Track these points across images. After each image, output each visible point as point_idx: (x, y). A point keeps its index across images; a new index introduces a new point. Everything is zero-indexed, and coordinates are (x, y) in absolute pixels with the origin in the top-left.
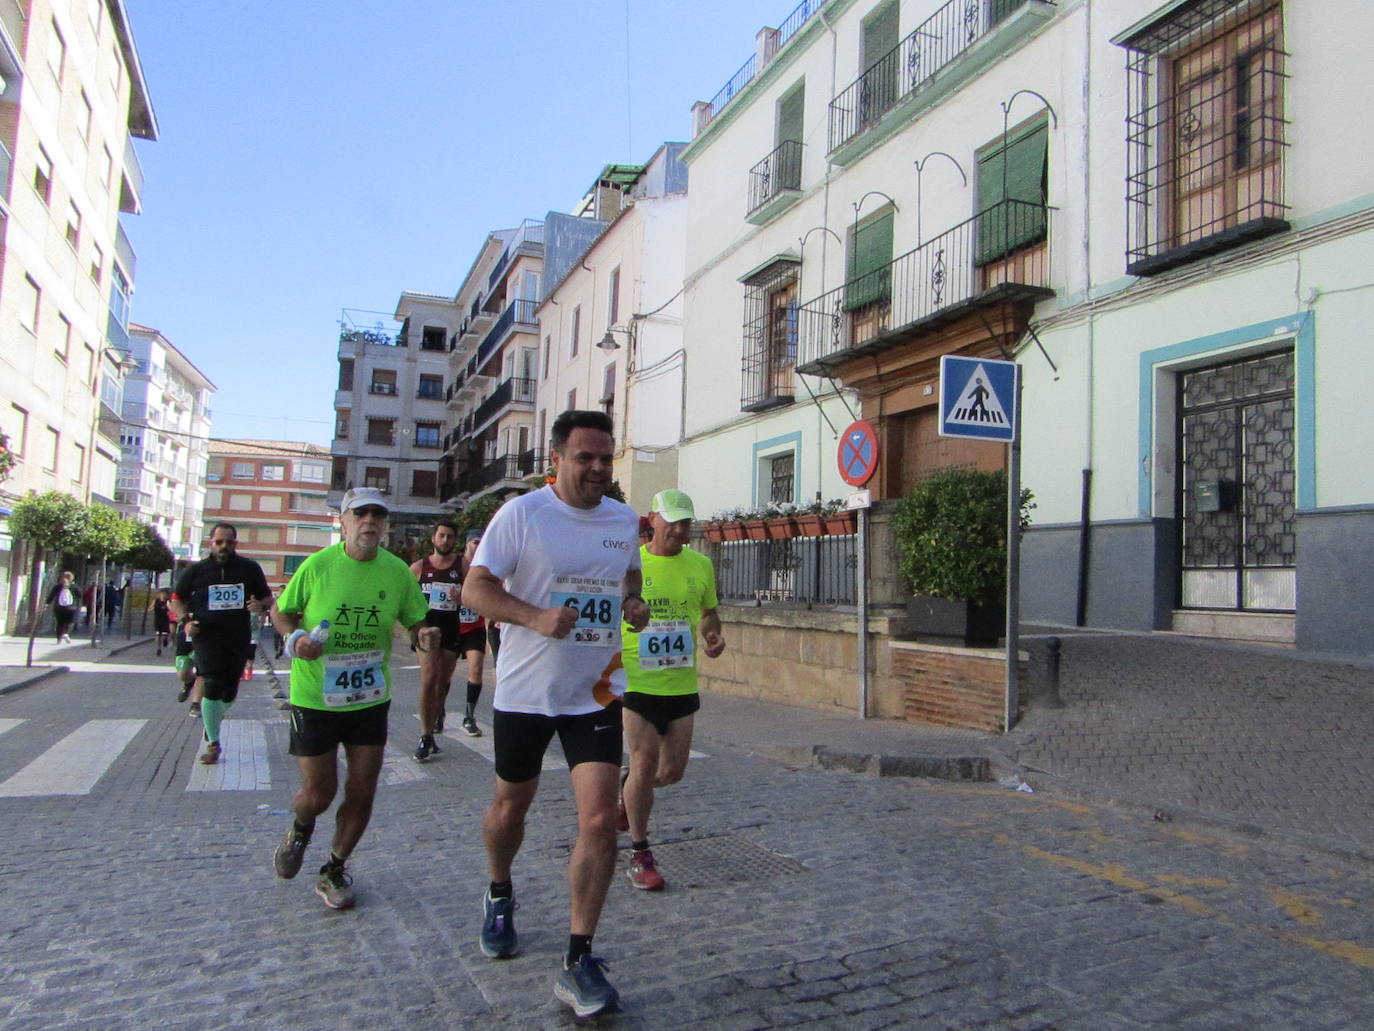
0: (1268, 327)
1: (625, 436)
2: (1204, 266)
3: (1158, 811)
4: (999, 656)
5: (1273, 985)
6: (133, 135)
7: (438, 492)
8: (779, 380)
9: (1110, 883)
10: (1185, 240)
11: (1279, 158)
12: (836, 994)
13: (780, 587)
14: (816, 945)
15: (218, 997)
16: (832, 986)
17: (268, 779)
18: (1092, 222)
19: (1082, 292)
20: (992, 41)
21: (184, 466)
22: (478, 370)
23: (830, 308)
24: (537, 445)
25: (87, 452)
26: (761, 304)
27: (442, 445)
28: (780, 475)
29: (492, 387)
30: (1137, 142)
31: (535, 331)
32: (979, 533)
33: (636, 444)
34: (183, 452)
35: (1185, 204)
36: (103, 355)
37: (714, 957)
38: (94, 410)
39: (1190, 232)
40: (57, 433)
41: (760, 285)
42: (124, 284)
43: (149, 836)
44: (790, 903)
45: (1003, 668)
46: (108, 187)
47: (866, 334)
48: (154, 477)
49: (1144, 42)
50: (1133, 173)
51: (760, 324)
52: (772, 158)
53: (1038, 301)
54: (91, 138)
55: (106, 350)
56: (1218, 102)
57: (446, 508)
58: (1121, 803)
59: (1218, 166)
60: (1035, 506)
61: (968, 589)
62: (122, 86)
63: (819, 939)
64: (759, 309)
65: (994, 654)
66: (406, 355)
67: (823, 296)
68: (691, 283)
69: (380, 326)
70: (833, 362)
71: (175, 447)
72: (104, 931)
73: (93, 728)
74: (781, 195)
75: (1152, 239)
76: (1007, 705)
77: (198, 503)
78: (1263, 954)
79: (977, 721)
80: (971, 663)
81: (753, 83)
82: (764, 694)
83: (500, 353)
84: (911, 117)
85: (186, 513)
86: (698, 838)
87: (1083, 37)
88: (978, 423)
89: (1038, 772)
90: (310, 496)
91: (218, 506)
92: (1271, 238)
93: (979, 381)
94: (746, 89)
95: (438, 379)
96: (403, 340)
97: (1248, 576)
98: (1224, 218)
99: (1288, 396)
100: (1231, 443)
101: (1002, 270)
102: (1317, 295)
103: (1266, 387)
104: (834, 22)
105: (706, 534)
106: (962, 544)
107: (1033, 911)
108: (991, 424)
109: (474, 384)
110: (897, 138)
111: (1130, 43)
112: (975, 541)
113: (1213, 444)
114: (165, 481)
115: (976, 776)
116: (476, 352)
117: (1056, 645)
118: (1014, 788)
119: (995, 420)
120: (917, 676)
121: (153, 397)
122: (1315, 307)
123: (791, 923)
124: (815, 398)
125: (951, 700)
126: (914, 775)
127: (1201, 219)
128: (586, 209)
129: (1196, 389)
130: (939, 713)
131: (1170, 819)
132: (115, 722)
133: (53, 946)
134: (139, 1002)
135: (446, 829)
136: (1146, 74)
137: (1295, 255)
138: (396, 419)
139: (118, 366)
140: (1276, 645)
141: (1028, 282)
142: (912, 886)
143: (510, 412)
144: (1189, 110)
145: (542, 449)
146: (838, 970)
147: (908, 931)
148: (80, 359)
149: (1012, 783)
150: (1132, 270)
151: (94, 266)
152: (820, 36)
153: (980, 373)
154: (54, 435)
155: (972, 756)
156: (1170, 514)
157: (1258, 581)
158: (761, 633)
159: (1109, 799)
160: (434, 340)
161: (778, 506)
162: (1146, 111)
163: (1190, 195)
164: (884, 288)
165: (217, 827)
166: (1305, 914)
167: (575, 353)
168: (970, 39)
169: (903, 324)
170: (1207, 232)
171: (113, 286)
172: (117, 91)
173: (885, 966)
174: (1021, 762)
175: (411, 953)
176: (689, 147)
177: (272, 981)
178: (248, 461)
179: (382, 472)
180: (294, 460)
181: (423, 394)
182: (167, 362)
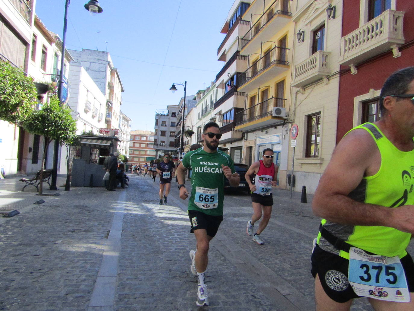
7: (174, 146)
21: (126, 138)
27: (175, 136)
34: (125, 135)
66: (168, 118)
69: (163, 112)
71: (124, 134)
77: (128, 146)
85: (126, 148)
90: (152, 144)
91: (132, 146)
95: (175, 123)
96: (168, 115)
138: (166, 131)
160: (174, 115)
178: (139, 136)
179: (163, 142)
180: (148, 136)
181: (172, 126)
182: (123, 117)
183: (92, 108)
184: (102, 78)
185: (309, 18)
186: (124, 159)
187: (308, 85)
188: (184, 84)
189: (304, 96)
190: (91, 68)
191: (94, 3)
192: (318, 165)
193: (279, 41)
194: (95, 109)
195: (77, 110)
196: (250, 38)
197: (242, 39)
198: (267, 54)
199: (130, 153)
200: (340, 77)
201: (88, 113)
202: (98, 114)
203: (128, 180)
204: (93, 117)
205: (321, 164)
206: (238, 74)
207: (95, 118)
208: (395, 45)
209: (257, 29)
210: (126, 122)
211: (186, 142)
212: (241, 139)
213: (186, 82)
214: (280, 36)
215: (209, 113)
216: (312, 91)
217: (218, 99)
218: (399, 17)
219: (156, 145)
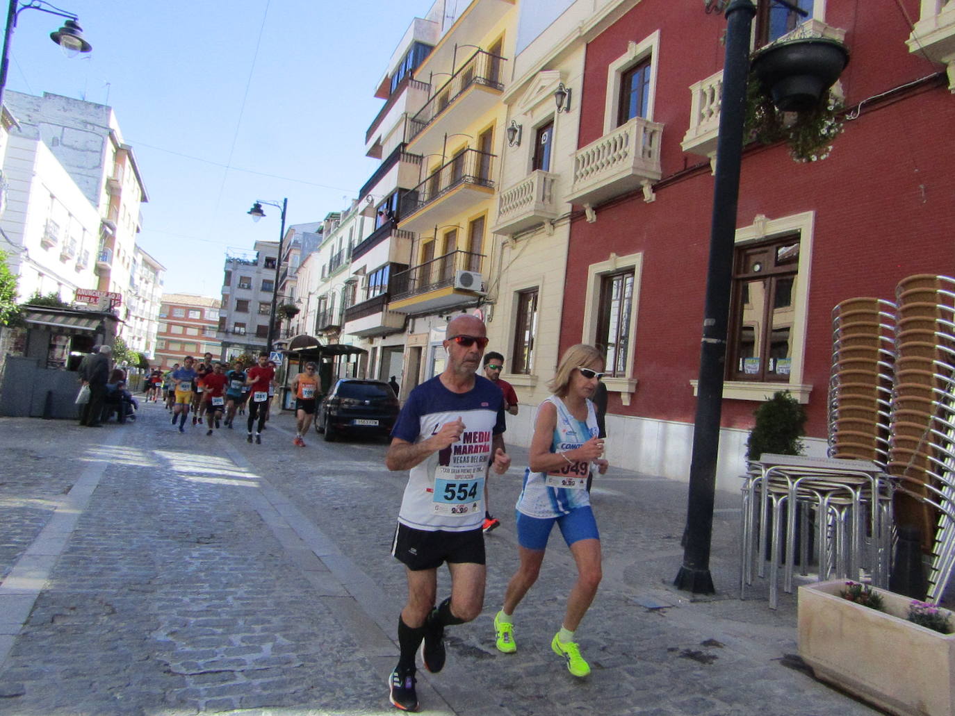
21: (148, 311)
31: (295, 280)
34: (148, 303)
66: (256, 270)
69: (245, 256)
71: (144, 301)
77: (155, 328)
85: (148, 334)
91: (164, 330)
95: (272, 282)
96: (255, 263)
138: (250, 301)
160: (270, 263)
178: (182, 307)
179: (243, 325)
180: (206, 308)
181: (264, 289)
182: (143, 260)
183: (60, 237)
184: (91, 167)
185: (532, 100)
186: (138, 362)
187: (523, 231)
188: (282, 205)
189: (515, 253)
190: (65, 141)
191: (73, 32)
192: (529, 389)
193: (481, 135)
194: (70, 240)
195: (21, 241)
196: (431, 117)
197: (413, 120)
198: (459, 158)
199: (159, 347)
200: (571, 223)
201: (50, 249)
202: (77, 251)
203: (136, 408)
204: (64, 258)
205: (533, 387)
206: (401, 191)
207: (68, 261)
208: (646, 181)
209: (445, 103)
210: (151, 274)
211: (293, 328)
212: (402, 331)
213: (286, 200)
214: (481, 126)
215: (344, 269)
216: (527, 245)
217: (364, 239)
218: (654, 132)
219: (223, 332)
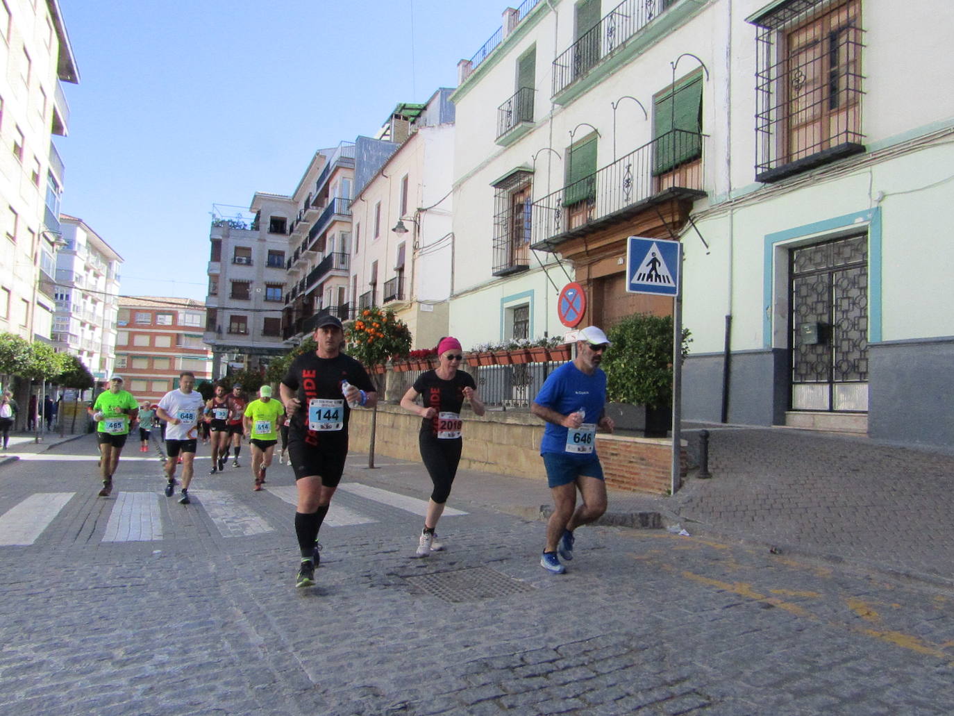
0: (850, 218)
1: (412, 293)
2: (808, 176)
3: (773, 546)
4: (668, 443)
5: (845, 661)
6: (61, 79)
7: (282, 333)
8: (519, 254)
9: (739, 596)
10: (795, 158)
11: (858, 102)
12: (552, 672)
13: (519, 398)
14: (540, 639)
15: (124, 681)
16: (549, 666)
17: (160, 533)
18: (732, 146)
19: (725, 194)
20: (664, 19)
21: (102, 315)
22: (309, 247)
23: (554, 204)
24: (351, 300)
25: (31, 305)
26: (506, 201)
27: (284, 300)
28: (520, 320)
29: (319, 259)
30: (763, 90)
31: (349, 220)
32: (654, 359)
33: (420, 299)
34: (100, 305)
35: (795, 134)
36: (41, 236)
37: (469, 649)
38: (36, 275)
39: (798, 152)
40: (8, 291)
41: (505, 188)
42: (56, 186)
43: (75, 573)
44: (522, 612)
45: (670, 451)
46: (43, 117)
47: (578, 222)
48: (79, 323)
49: (769, 20)
50: (760, 112)
51: (505, 215)
52: (513, 100)
53: (697, 199)
54: (31, 82)
55: (43, 233)
56: (818, 63)
57: (287, 344)
58: (749, 542)
59: (817, 108)
60: (692, 340)
61: (646, 397)
62: (52, 44)
63: (541, 635)
64: (505, 204)
65: (663, 442)
66: (258, 237)
67: (549, 196)
68: (457, 187)
69: (240, 216)
70: (556, 241)
71: (94, 302)
72: (43, 638)
73: (35, 499)
74: (520, 125)
75: (773, 157)
76: (672, 476)
77: (111, 341)
78: (839, 641)
79: (653, 488)
80: (649, 448)
81: (500, 47)
82: (508, 471)
83: (324, 235)
84: (610, 71)
85: (103, 348)
86: (460, 569)
87: (727, 17)
88: (654, 283)
89: (692, 521)
90: (191, 336)
91: (125, 343)
92: (852, 157)
93: (653, 254)
94: (496, 51)
95: (281, 254)
96: (256, 226)
97: (836, 388)
98: (821, 143)
99: (864, 265)
100: (826, 297)
101: (671, 178)
102: (883, 196)
103: (849, 258)
104: (556, 6)
105: (468, 361)
106: (642, 367)
107: (686, 614)
108: (662, 284)
109: (306, 257)
110: (601, 85)
111: (758, 22)
112: (651, 365)
113: (814, 298)
114: (88, 326)
115: (651, 524)
116: (307, 234)
117: (706, 436)
118: (677, 533)
119: (665, 282)
120: (612, 457)
121: (78, 266)
122: (882, 204)
123: (521, 625)
124: (543, 267)
125: (636, 474)
126: (609, 525)
127: (806, 144)
128: (384, 135)
129: (802, 260)
130: (627, 483)
131: (781, 552)
132: (52, 495)
133: (7, 649)
134: (67, 686)
135: (285, 565)
136: (769, 43)
137: (869, 168)
138: (252, 282)
139: (52, 244)
140: (855, 435)
141: (689, 187)
142: (606, 599)
143: (331, 277)
144: (798, 68)
145: (354, 302)
146: (552, 656)
147: (601, 629)
148: (24, 239)
149: (676, 530)
150: (759, 178)
151: (34, 173)
152: (546, 15)
153: (654, 248)
154: (6, 293)
155: (648, 511)
156: (785, 346)
157: (843, 391)
158: (506, 429)
159: (740, 539)
160: (278, 226)
161: (517, 341)
162: (769, 69)
163: (798, 128)
164: (591, 190)
165: (124, 566)
166: (868, 614)
167: (377, 235)
168: (649, 18)
169: (604, 215)
170: (810, 153)
171: (48, 188)
172: (49, 48)
173: (585, 652)
174: (682, 515)
175: (259, 649)
176: (456, 92)
177: (161, 670)
178: (147, 311)
179: (238, 319)
180: (179, 311)
181: (271, 264)
182: (88, 241)
199: (119, 365)
210: (103, 264)
219: (214, 330)
